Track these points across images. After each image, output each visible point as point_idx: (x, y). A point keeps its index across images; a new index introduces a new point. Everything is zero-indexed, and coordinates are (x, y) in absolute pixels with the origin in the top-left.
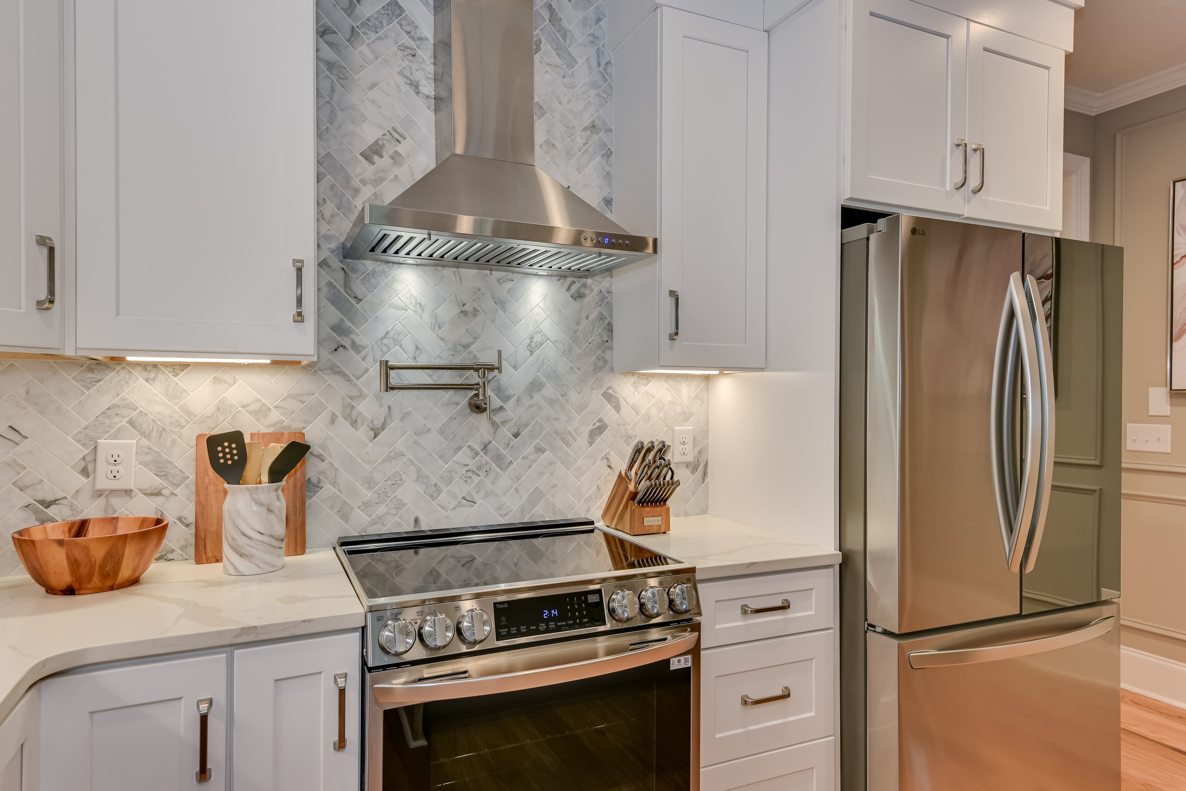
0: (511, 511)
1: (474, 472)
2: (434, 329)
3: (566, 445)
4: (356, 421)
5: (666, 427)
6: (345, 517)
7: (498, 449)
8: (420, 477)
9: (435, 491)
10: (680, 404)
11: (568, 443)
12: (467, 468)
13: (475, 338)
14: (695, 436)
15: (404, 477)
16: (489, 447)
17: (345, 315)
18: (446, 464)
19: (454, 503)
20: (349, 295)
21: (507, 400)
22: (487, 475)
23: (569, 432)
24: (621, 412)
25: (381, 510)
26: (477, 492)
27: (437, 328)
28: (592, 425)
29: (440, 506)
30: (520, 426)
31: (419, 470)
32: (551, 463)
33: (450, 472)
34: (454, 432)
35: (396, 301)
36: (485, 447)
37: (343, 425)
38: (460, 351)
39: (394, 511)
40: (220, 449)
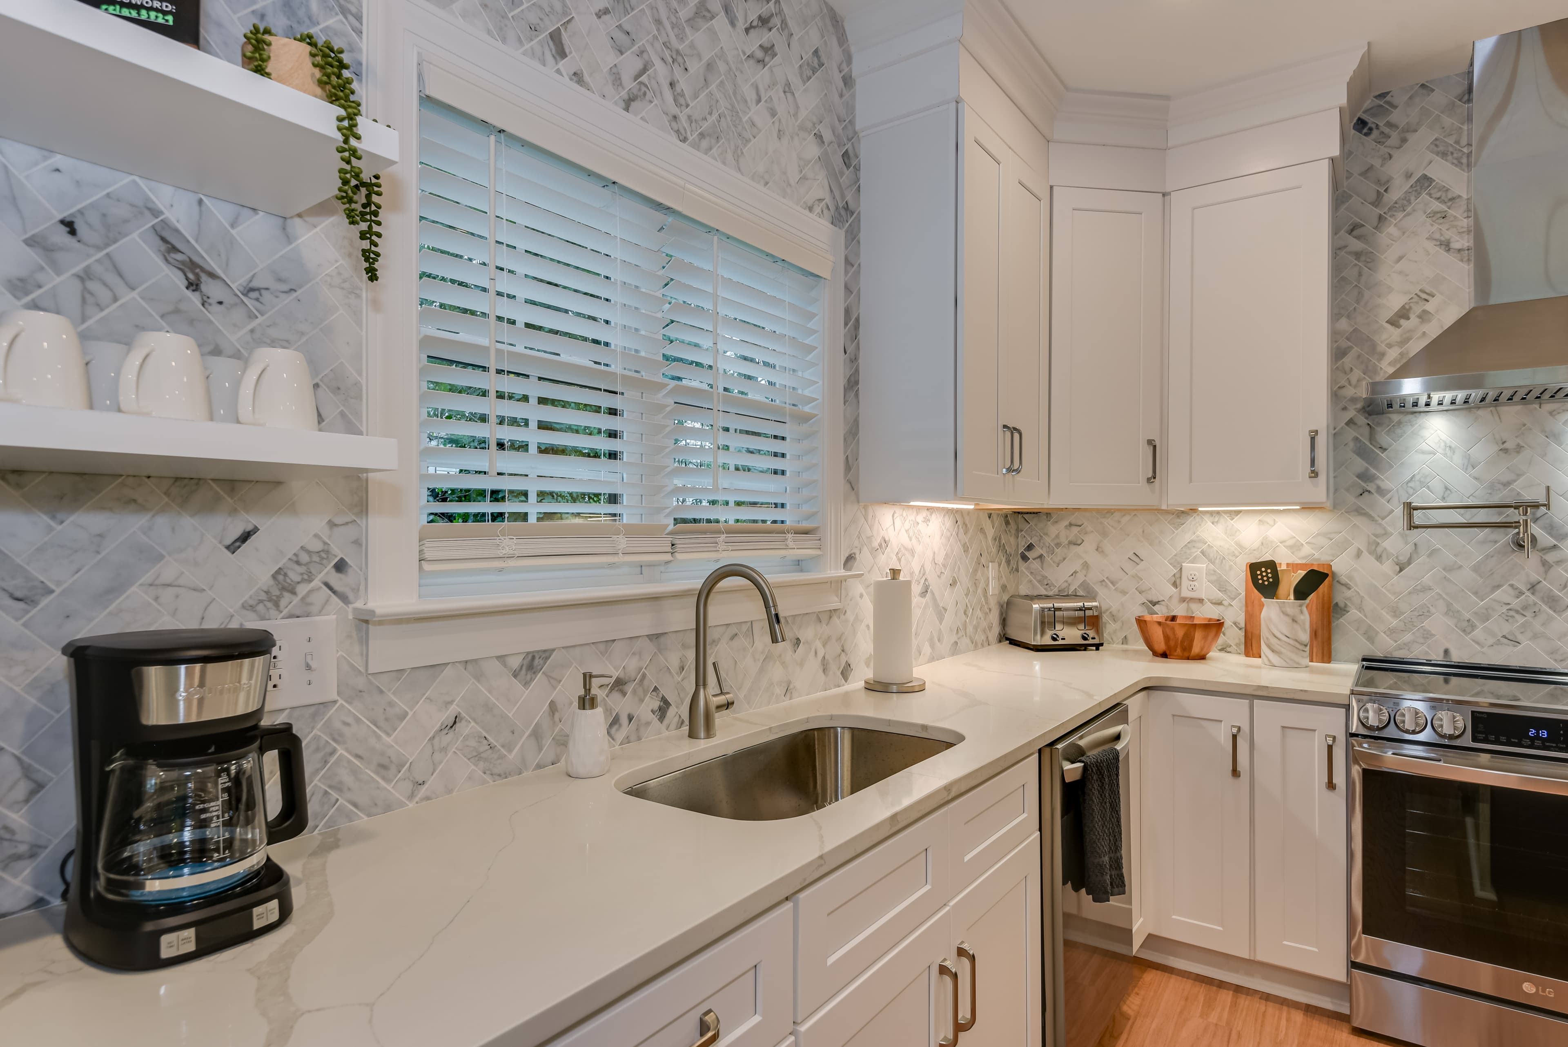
1: (1517, 612)
2: (1466, 469)
4: (1381, 556)
6: (1371, 640)
7: (1552, 590)
8: (1450, 611)
9: (1468, 627)
12: (1509, 607)
13: (1519, 476)
15: (1432, 610)
16: (1538, 587)
17: (1371, 464)
18: (1482, 601)
19: (1491, 641)
20: (1374, 446)
21: (1562, 539)
22: (1535, 616)
25: (1407, 637)
26: (1521, 633)
27: (1470, 468)
29: (1474, 641)
31: (1449, 605)
33: (1486, 609)
34: (1491, 570)
35: (1424, 446)
36: (1533, 587)
37: (1368, 559)
38: (1499, 489)
39: (1422, 641)
40: (1259, 572)
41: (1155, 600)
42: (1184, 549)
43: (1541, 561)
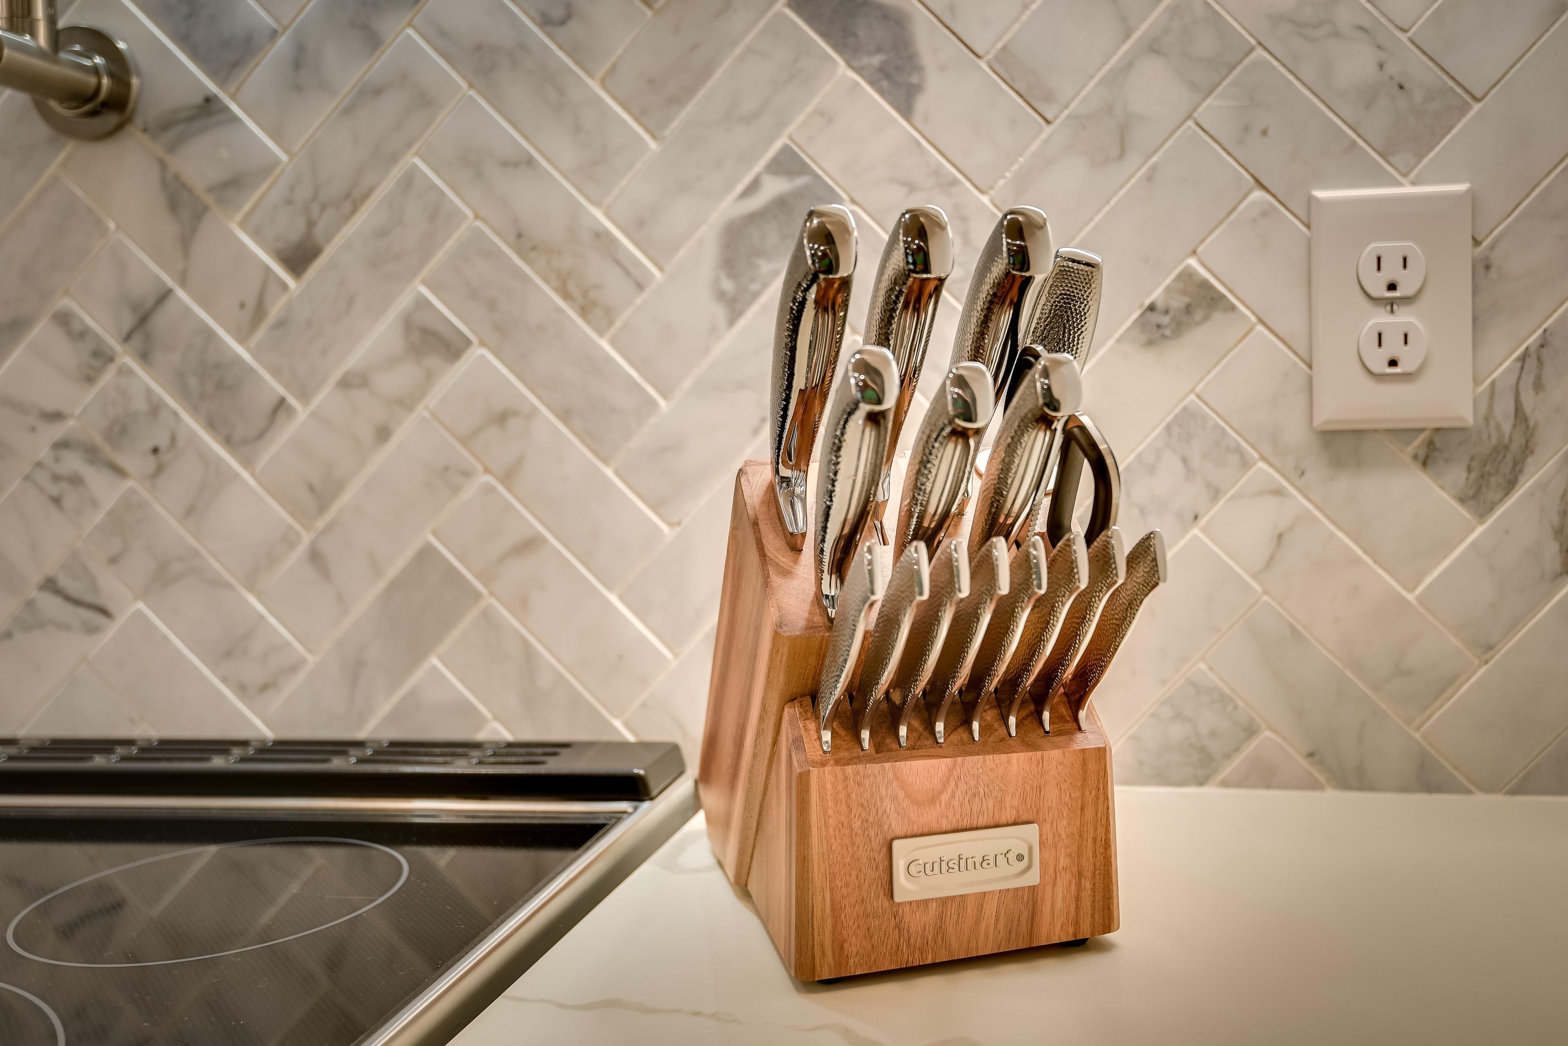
0: (293, 669)
1: (92, 454)
3: (584, 311)
5: (1258, 194)
7: (210, 335)
10: (1361, 28)
11: (594, 304)
12: (59, 431)
14: (1492, 247)
16: (161, 321)
21: (235, 66)
22: (160, 469)
23: (601, 236)
24: (922, 103)
26: (113, 561)
28: (740, 188)
30: (315, 209)
32: (502, 418)
36: (142, 321)
43: (164, 184)
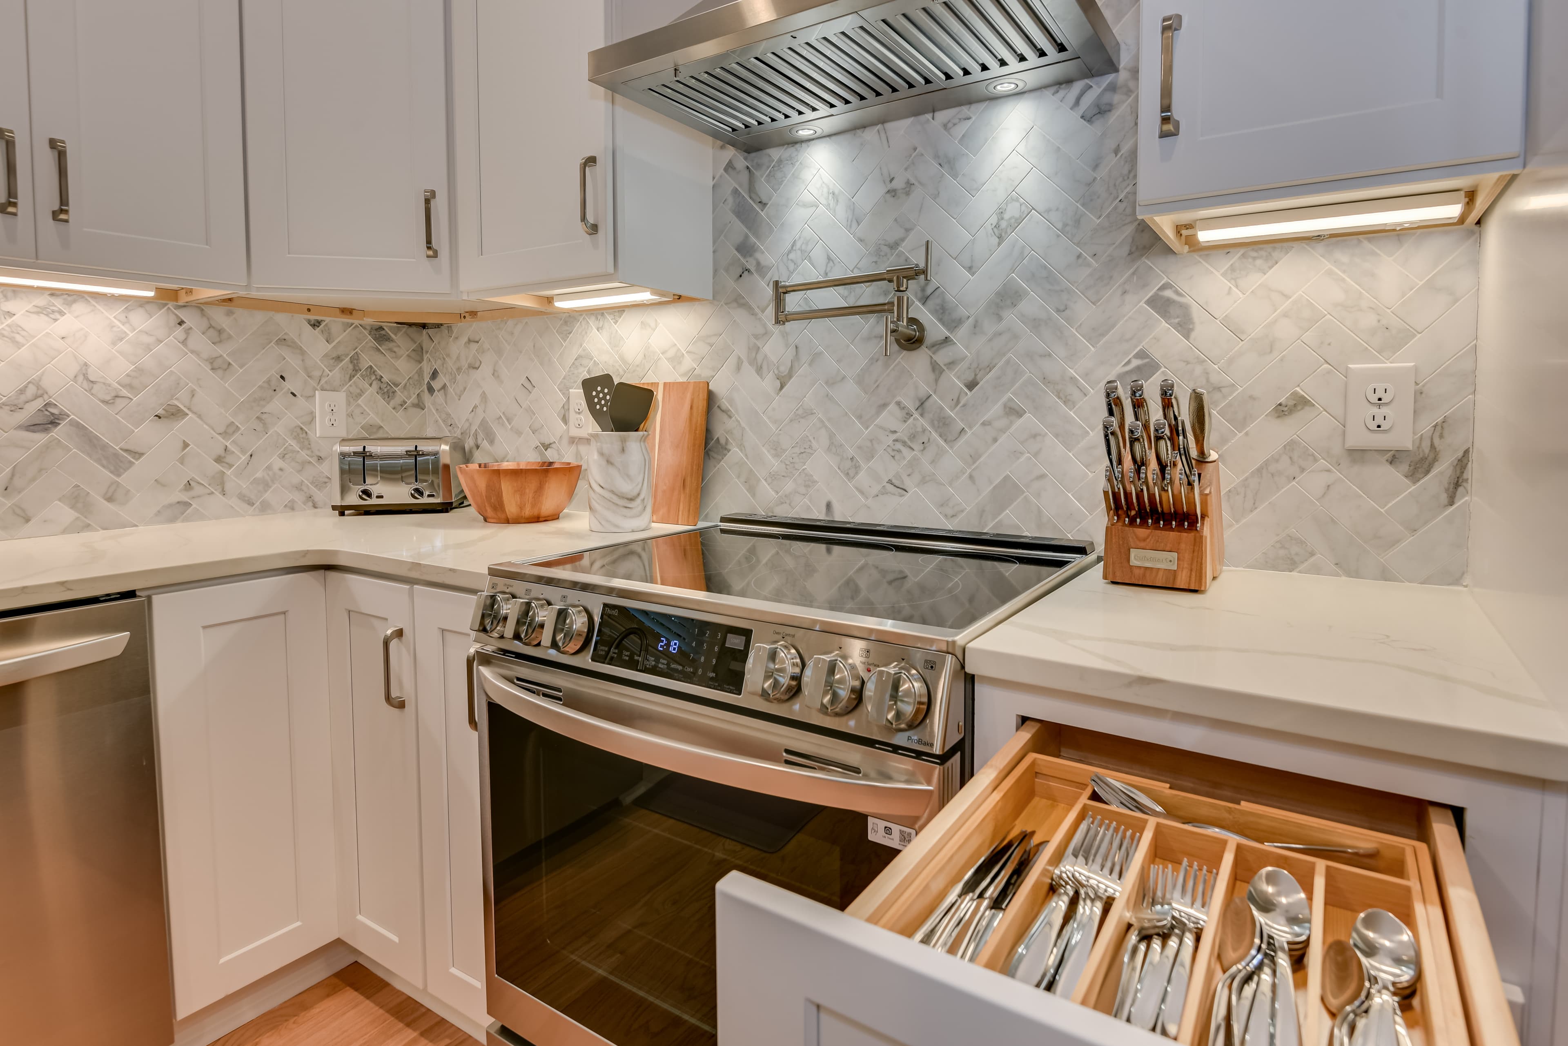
0: (962, 511)
1: (904, 443)
2: (851, 226)
3: (1065, 403)
4: (761, 367)
5: (1326, 366)
6: (752, 490)
7: (942, 409)
8: (833, 447)
9: (852, 469)
10: (1372, 310)
11: (1069, 400)
12: (895, 436)
13: (908, 230)
14: (1423, 386)
15: (815, 444)
16: (927, 404)
17: (749, 228)
18: (867, 428)
19: (876, 489)
20: (753, 200)
21: (956, 327)
22: (924, 448)
23: (1072, 379)
24: (1193, 335)
25: (789, 486)
26: (909, 475)
27: (855, 224)
28: (1123, 363)
29: (857, 488)
30: (978, 370)
31: (831, 436)
32: (1035, 436)
33: (871, 441)
34: (876, 381)
35: (806, 197)
36: (922, 404)
37: (748, 370)
38: (886, 255)
39: (802, 490)
40: (595, 393)
41: (547, 443)
42: (572, 369)
43: (931, 363)
